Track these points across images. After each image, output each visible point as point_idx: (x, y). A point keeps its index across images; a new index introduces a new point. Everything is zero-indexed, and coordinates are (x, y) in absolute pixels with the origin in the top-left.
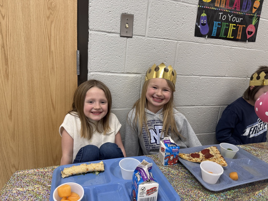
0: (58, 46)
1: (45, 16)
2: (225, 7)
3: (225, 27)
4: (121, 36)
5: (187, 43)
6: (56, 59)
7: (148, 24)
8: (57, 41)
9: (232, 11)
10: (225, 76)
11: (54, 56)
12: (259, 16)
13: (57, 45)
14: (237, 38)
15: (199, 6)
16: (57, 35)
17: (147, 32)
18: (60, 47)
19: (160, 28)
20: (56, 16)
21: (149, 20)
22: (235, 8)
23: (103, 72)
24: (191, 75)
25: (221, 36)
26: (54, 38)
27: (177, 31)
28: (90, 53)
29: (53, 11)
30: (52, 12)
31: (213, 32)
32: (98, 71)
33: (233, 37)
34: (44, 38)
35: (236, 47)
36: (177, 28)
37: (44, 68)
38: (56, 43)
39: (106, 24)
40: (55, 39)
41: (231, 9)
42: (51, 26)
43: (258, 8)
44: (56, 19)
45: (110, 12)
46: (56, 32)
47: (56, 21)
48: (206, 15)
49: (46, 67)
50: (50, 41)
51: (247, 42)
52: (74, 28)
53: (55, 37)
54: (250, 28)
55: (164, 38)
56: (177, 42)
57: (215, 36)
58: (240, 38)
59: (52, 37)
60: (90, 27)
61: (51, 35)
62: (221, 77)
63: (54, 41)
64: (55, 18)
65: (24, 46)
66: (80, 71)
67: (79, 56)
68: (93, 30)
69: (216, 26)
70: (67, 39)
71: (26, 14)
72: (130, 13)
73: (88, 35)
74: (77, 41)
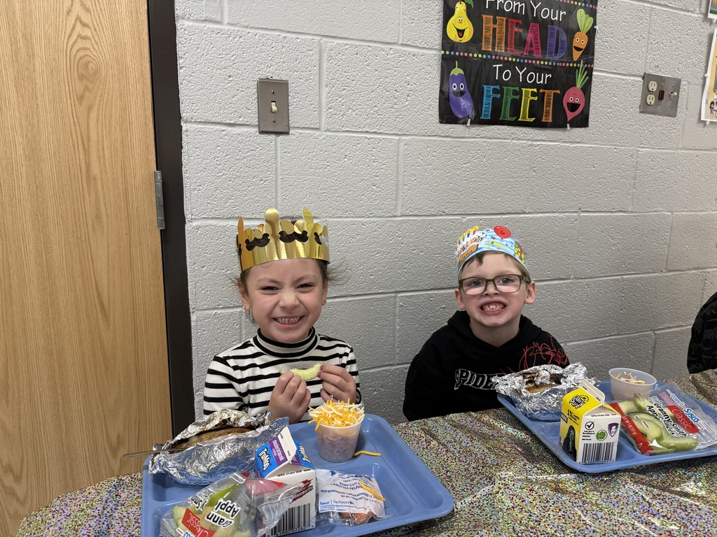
0: (107, 164)
1: (72, 95)
2: (506, 50)
3: (512, 97)
4: (262, 132)
5: (423, 141)
6: (104, 195)
7: (324, 101)
8: (106, 152)
9: (524, 59)
10: (524, 213)
11: (100, 188)
12: (589, 66)
13: (105, 163)
14: (543, 121)
15: (443, 52)
16: (105, 137)
17: (324, 119)
18: (112, 167)
19: (355, 109)
20: (99, 94)
21: (325, 90)
22: (531, 52)
23: (222, 219)
24: (441, 215)
25: (504, 117)
26: (98, 144)
27: (397, 114)
28: (187, 175)
29: (91, 82)
30: (90, 86)
31: (484, 109)
32: (211, 218)
33: (534, 119)
34: (72, 147)
35: (543, 140)
36: (396, 107)
37: (77, 218)
38: (102, 156)
39: (221, 105)
40: (100, 147)
41: (522, 54)
42: (89, 117)
43: (584, 48)
44: (100, 101)
45: (230, 76)
46: (102, 130)
47: (101, 104)
48: (462, 72)
49: (81, 215)
50: (89, 153)
51: (569, 128)
52: (146, 118)
53: (100, 142)
54: (573, 96)
55: (367, 132)
56: (399, 139)
57: (489, 118)
58: (550, 120)
59: (91, 143)
60: (183, 115)
61: (89, 139)
62: (514, 216)
63: (98, 151)
64: (98, 98)
65: (24, 168)
66: (166, 220)
67: (160, 184)
68: (193, 120)
69: (488, 96)
70: (130, 146)
71: (27, 93)
72: (278, 78)
73: (181, 135)
74: (153, 149)
